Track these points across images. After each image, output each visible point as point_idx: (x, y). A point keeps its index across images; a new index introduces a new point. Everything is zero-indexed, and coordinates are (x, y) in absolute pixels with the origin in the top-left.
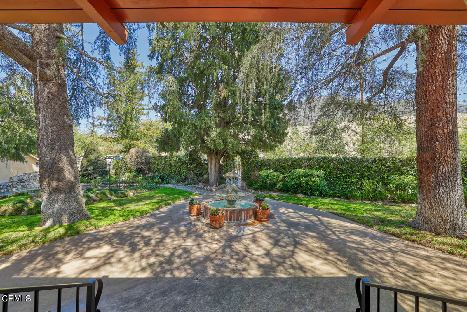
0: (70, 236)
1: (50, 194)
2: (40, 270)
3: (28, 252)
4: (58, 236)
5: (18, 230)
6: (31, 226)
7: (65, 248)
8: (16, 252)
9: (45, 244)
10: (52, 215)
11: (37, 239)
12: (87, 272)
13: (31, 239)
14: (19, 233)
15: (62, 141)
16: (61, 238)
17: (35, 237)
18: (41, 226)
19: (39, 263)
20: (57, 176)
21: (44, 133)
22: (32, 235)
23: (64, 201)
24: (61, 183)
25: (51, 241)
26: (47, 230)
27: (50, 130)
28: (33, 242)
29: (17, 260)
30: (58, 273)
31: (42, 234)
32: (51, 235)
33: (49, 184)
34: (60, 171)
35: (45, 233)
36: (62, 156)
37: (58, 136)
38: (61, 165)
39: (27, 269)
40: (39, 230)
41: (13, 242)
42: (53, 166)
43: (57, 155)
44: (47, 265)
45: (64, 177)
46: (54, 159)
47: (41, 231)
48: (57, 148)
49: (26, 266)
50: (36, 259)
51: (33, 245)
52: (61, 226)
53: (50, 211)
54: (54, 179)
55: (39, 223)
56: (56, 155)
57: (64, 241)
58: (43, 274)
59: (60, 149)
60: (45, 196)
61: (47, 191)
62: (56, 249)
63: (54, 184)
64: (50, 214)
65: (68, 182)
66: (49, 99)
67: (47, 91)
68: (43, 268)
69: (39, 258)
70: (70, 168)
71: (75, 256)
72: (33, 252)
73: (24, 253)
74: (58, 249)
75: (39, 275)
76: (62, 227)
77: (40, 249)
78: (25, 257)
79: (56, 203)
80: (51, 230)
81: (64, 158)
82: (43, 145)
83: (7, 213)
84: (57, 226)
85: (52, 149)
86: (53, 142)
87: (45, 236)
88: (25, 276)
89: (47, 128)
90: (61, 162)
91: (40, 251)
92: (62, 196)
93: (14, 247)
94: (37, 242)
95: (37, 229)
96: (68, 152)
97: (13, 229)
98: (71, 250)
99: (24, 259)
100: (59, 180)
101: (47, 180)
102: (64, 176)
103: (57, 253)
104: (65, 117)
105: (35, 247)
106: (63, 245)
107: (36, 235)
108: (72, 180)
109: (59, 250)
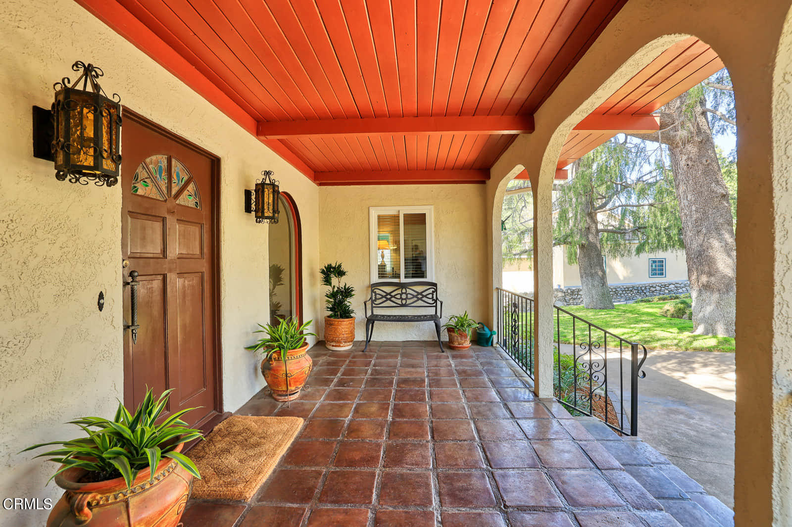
0: (721, 351)
1: (700, 291)
2: (668, 369)
3: (668, 353)
4: (705, 346)
5: (668, 330)
6: (681, 330)
7: (707, 361)
8: (658, 349)
9: (688, 351)
10: (704, 320)
11: (681, 344)
12: (714, 390)
13: (675, 342)
14: (668, 333)
15: (711, 220)
16: (709, 350)
17: (680, 341)
18: (692, 333)
19: (672, 364)
20: (706, 269)
21: (687, 213)
22: (678, 338)
23: (718, 304)
24: (713, 278)
25: (695, 349)
26: (695, 338)
27: (694, 208)
28: (677, 345)
29: (655, 356)
30: (684, 378)
31: (689, 339)
32: (697, 344)
33: (698, 280)
34: (711, 261)
35: (692, 339)
36: (711, 240)
37: (705, 213)
38: (711, 254)
39: (659, 365)
40: (687, 336)
41: (659, 340)
42: (700, 255)
43: (706, 240)
44: (679, 368)
45: (717, 271)
46: (701, 245)
47: (689, 337)
48: (704, 230)
49: (659, 362)
50: (670, 360)
51: (675, 347)
52: (715, 335)
53: (701, 314)
54: (703, 272)
55: (691, 329)
56: (704, 240)
57: (709, 354)
58: (669, 373)
59: (709, 231)
60: (694, 294)
61: (696, 288)
62: (695, 358)
63: (704, 279)
64: (702, 319)
65: (724, 277)
66: (688, 168)
67: (685, 157)
68: (673, 369)
69: (674, 361)
70: (726, 258)
71: (712, 372)
72: (672, 354)
73: (664, 352)
74: (699, 359)
75: (666, 372)
76: (714, 338)
77: (680, 353)
78: (664, 355)
79: (707, 304)
80: (700, 338)
81: (716, 244)
82: (688, 228)
83: (669, 313)
84: (710, 335)
85: (699, 232)
86: (698, 223)
87: (691, 342)
88: (654, 369)
89: (689, 206)
90: (712, 248)
91: (679, 355)
92: (715, 296)
93: (658, 344)
94: (680, 347)
95: (686, 334)
96: (720, 235)
97: (663, 329)
98: (712, 365)
99: (661, 357)
100: (710, 274)
101: (695, 274)
102: (717, 269)
103: (693, 362)
104: (713, 185)
105: (676, 350)
106: (706, 358)
107: (682, 339)
108: (730, 275)
109: (698, 361)
